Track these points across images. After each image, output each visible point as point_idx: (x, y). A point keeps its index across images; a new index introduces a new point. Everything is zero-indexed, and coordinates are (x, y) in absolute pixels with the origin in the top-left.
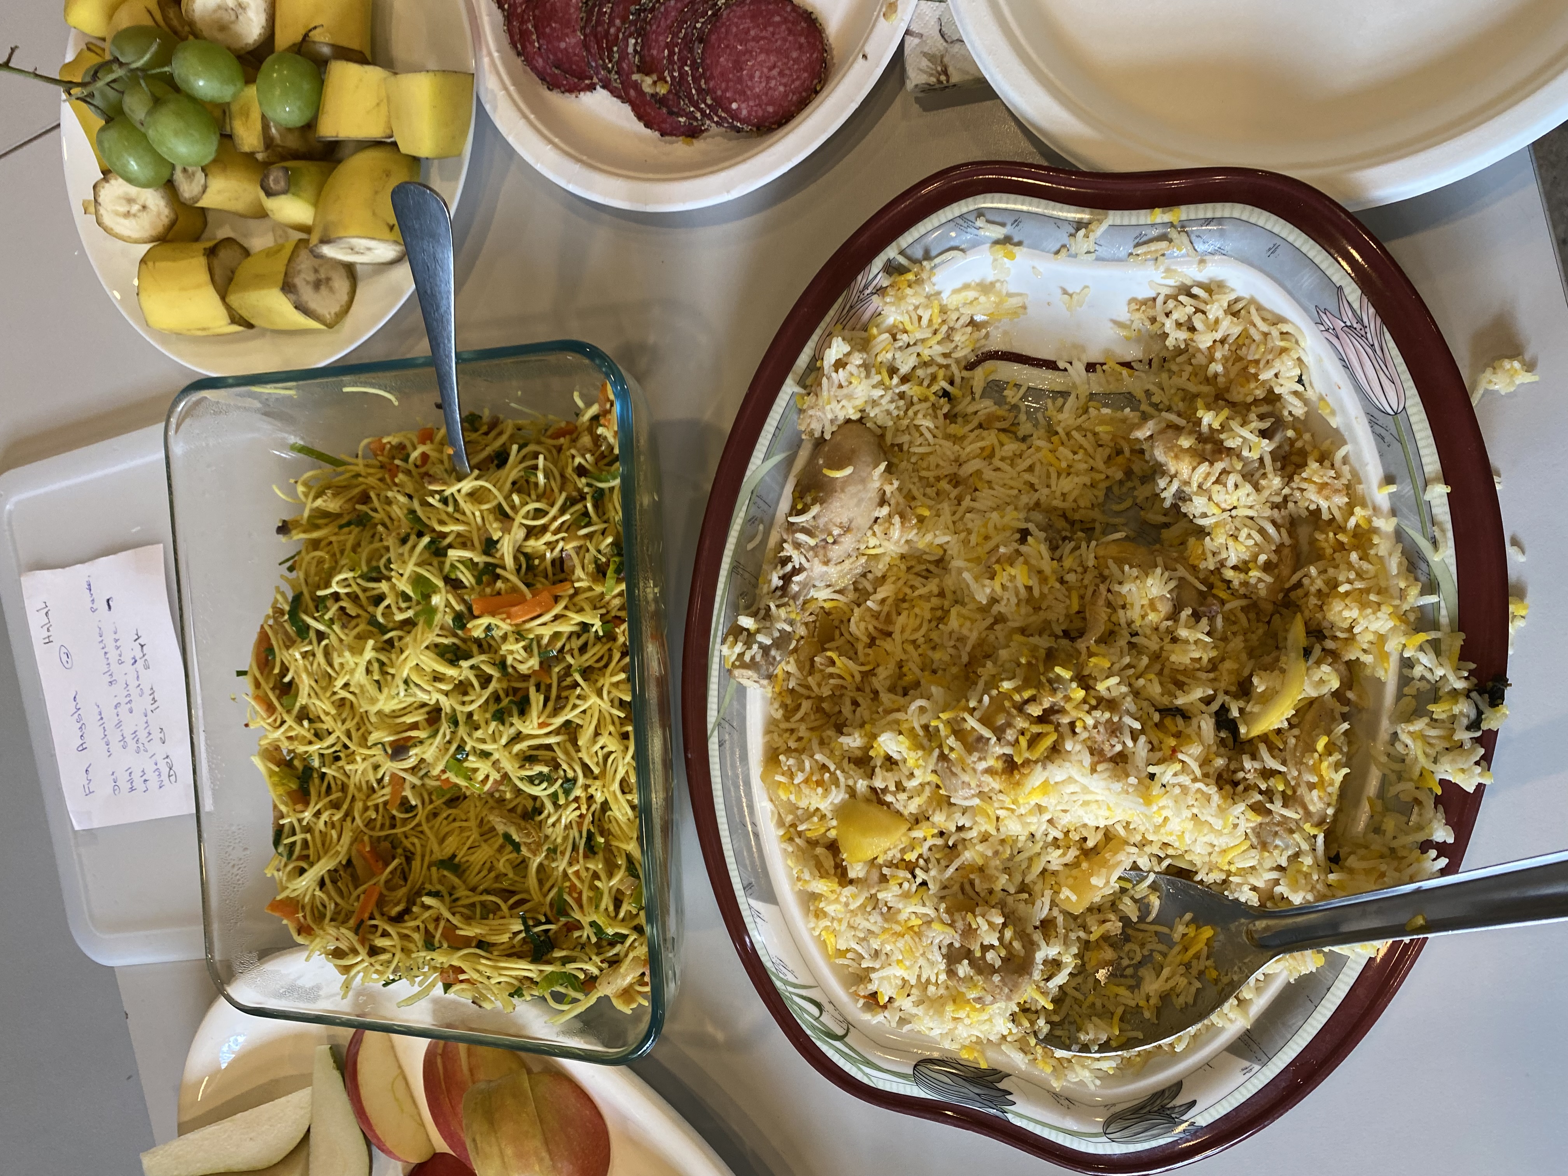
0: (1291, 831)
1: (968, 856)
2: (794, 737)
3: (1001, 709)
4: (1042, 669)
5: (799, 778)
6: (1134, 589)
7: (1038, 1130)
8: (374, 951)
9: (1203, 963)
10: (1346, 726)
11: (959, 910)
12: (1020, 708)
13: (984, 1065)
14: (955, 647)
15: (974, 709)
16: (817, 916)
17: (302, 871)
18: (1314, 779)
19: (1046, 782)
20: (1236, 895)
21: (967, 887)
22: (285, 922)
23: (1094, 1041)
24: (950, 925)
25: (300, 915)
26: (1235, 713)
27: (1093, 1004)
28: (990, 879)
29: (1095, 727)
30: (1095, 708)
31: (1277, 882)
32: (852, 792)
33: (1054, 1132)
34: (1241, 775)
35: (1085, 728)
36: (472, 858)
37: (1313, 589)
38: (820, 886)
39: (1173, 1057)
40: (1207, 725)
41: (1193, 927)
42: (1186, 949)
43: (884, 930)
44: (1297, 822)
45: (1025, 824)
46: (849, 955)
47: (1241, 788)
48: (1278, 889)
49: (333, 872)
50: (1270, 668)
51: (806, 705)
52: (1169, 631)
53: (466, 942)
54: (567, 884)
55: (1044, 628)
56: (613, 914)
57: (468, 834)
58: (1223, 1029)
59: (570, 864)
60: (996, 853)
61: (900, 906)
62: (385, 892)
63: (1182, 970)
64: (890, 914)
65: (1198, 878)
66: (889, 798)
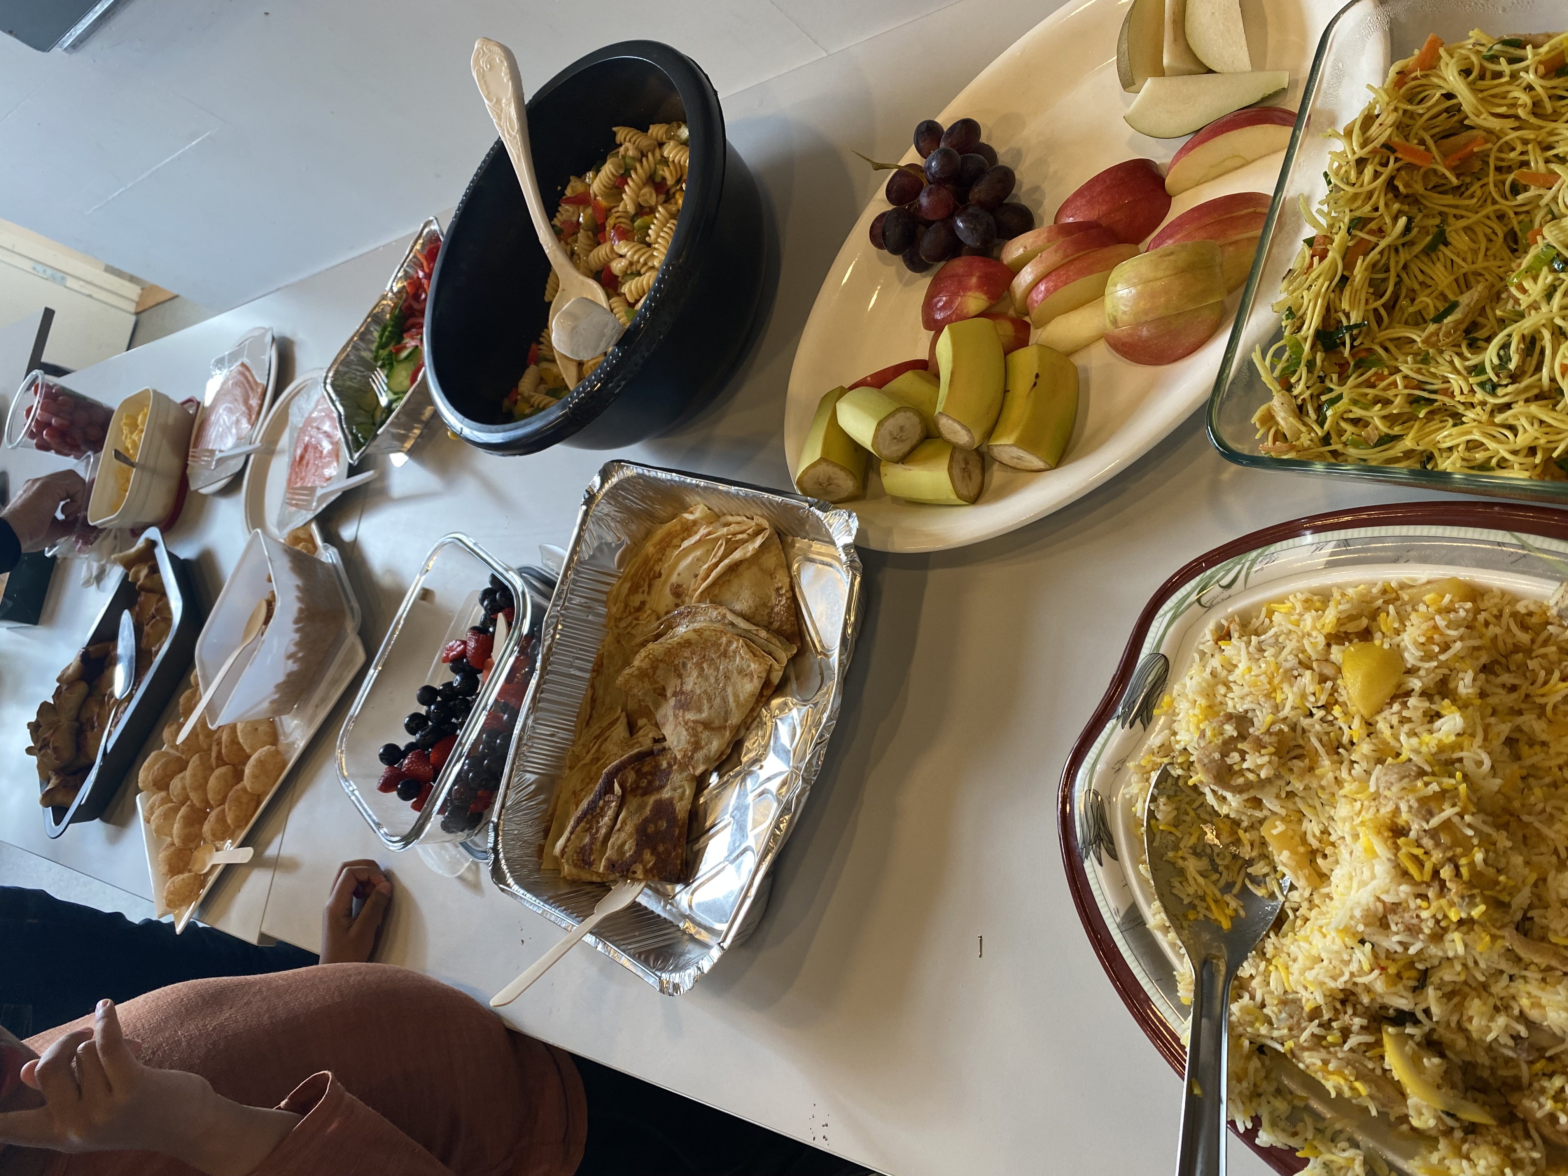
0: (1290, 1029)
1: (1326, 762)
2: (1491, 619)
3: (1456, 843)
4: (1487, 893)
5: (1440, 621)
6: (1559, 998)
7: (1100, 740)
8: (1361, 163)
9: (1203, 911)
10: (1374, 1113)
11: (1279, 742)
12: (1453, 861)
13: (1156, 712)
14: (1544, 811)
15: (1462, 818)
16: (1306, 601)
17: (1466, 72)
18: (1331, 1067)
19: (1375, 855)
20: (1250, 960)
21: (1298, 752)
22: (1417, 52)
23: (1158, 807)
24: (1268, 730)
25: (1418, 73)
26: (1409, 1030)
27: (1188, 814)
28: (1301, 776)
29: (1418, 916)
30: (1438, 922)
31: (1252, 998)
32: (1411, 671)
33: (1097, 752)
34: (1350, 1011)
35: (1420, 907)
36: (1439, 265)
37: (1517, 1146)
38: (1331, 616)
39: (1136, 861)
40: (1403, 1003)
41: (1233, 914)
42: (1216, 901)
43: (1278, 666)
44: (1298, 1037)
45: (1344, 820)
46: (1267, 621)
47: (1338, 1006)
48: (1247, 996)
49: (1458, 108)
50: (1447, 1074)
51: (1524, 638)
52: (1507, 1008)
53: (1349, 265)
54: (1386, 372)
55: (1539, 901)
56: (1345, 416)
57: (1469, 260)
58: (1150, 907)
59: (1406, 377)
60: (1323, 788)
61: (1295, 689)
62: (1422, 171)
63: (1200, 893)
64: (1291, 677)
65: (1272, 935)
66: (1396, 707)
